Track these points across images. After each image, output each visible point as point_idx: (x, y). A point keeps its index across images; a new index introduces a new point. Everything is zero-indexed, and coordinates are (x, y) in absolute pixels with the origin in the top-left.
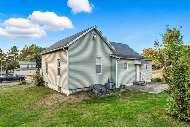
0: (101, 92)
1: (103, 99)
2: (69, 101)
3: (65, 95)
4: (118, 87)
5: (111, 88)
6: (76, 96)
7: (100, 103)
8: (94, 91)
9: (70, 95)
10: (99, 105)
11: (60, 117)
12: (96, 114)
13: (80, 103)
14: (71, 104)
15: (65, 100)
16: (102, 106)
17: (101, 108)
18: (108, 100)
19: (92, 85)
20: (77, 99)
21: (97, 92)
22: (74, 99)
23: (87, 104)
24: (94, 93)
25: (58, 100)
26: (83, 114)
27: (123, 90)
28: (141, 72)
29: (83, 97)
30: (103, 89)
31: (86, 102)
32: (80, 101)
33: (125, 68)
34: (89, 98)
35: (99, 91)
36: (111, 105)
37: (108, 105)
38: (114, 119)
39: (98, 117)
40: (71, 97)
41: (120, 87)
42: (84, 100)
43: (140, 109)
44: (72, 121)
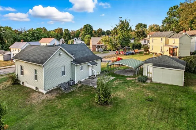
0: (65, 89)
1: (67, 94)
2: (47, 98)
3: (43, 93)
4: (76, 82)
5: (72, 84)
6: (51, 94)
7: (66, 98)
8: (61, 89)
9: (46, 93)
10: (65, 100)
11: (46, 109)
12: (64, 106)
13: (54, 99)
14: (49, 101)
15: (44, 98)
16: (67, 100)
17: (66, 101)
18: (70, 95)
19: (60, 85)
20: (52, 96)
21: (63, 89)
22: (49, 96)
23: (58, 99)
24: (61, 90)
25: (39, 98)
26: (58, 106)
27: (80, 85)
28: (93, 69)
29: (55, 94)
30: (67, 86)
31: (58, 98)
32: (53, 98)
33: (81, 69)
34: (59, 95)
35: (64, 88)
36: (71, 99)
37: (70, 99)
38: (73, 107)
39: (65, 107)
40: (47, 95)
41: (78, 82)
42: (56, 97)
43: (85, 100)
44: (53, 110)
